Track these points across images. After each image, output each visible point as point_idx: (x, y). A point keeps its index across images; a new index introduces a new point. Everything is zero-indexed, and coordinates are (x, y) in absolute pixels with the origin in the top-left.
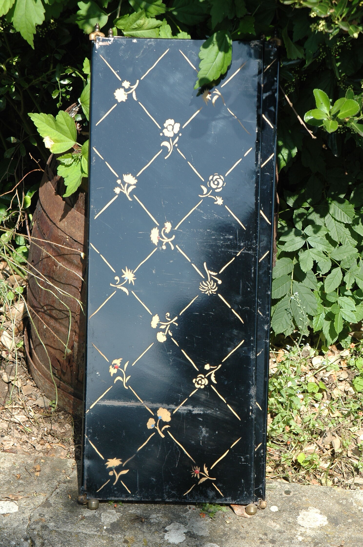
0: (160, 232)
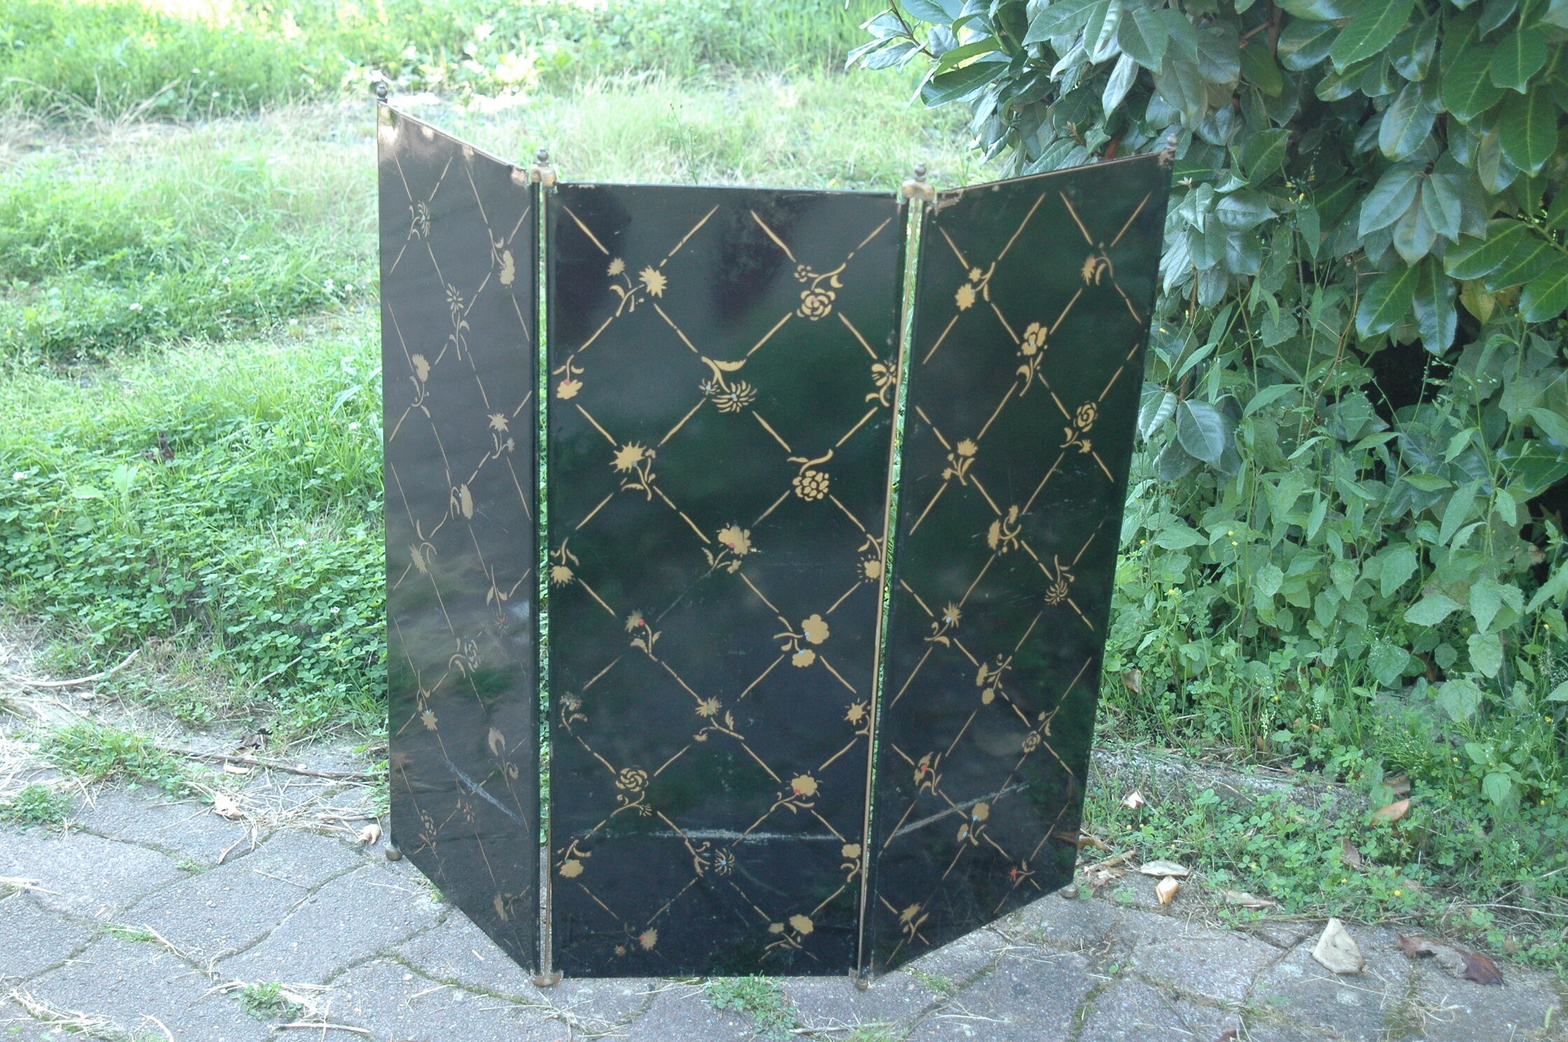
0: (1001, 526)
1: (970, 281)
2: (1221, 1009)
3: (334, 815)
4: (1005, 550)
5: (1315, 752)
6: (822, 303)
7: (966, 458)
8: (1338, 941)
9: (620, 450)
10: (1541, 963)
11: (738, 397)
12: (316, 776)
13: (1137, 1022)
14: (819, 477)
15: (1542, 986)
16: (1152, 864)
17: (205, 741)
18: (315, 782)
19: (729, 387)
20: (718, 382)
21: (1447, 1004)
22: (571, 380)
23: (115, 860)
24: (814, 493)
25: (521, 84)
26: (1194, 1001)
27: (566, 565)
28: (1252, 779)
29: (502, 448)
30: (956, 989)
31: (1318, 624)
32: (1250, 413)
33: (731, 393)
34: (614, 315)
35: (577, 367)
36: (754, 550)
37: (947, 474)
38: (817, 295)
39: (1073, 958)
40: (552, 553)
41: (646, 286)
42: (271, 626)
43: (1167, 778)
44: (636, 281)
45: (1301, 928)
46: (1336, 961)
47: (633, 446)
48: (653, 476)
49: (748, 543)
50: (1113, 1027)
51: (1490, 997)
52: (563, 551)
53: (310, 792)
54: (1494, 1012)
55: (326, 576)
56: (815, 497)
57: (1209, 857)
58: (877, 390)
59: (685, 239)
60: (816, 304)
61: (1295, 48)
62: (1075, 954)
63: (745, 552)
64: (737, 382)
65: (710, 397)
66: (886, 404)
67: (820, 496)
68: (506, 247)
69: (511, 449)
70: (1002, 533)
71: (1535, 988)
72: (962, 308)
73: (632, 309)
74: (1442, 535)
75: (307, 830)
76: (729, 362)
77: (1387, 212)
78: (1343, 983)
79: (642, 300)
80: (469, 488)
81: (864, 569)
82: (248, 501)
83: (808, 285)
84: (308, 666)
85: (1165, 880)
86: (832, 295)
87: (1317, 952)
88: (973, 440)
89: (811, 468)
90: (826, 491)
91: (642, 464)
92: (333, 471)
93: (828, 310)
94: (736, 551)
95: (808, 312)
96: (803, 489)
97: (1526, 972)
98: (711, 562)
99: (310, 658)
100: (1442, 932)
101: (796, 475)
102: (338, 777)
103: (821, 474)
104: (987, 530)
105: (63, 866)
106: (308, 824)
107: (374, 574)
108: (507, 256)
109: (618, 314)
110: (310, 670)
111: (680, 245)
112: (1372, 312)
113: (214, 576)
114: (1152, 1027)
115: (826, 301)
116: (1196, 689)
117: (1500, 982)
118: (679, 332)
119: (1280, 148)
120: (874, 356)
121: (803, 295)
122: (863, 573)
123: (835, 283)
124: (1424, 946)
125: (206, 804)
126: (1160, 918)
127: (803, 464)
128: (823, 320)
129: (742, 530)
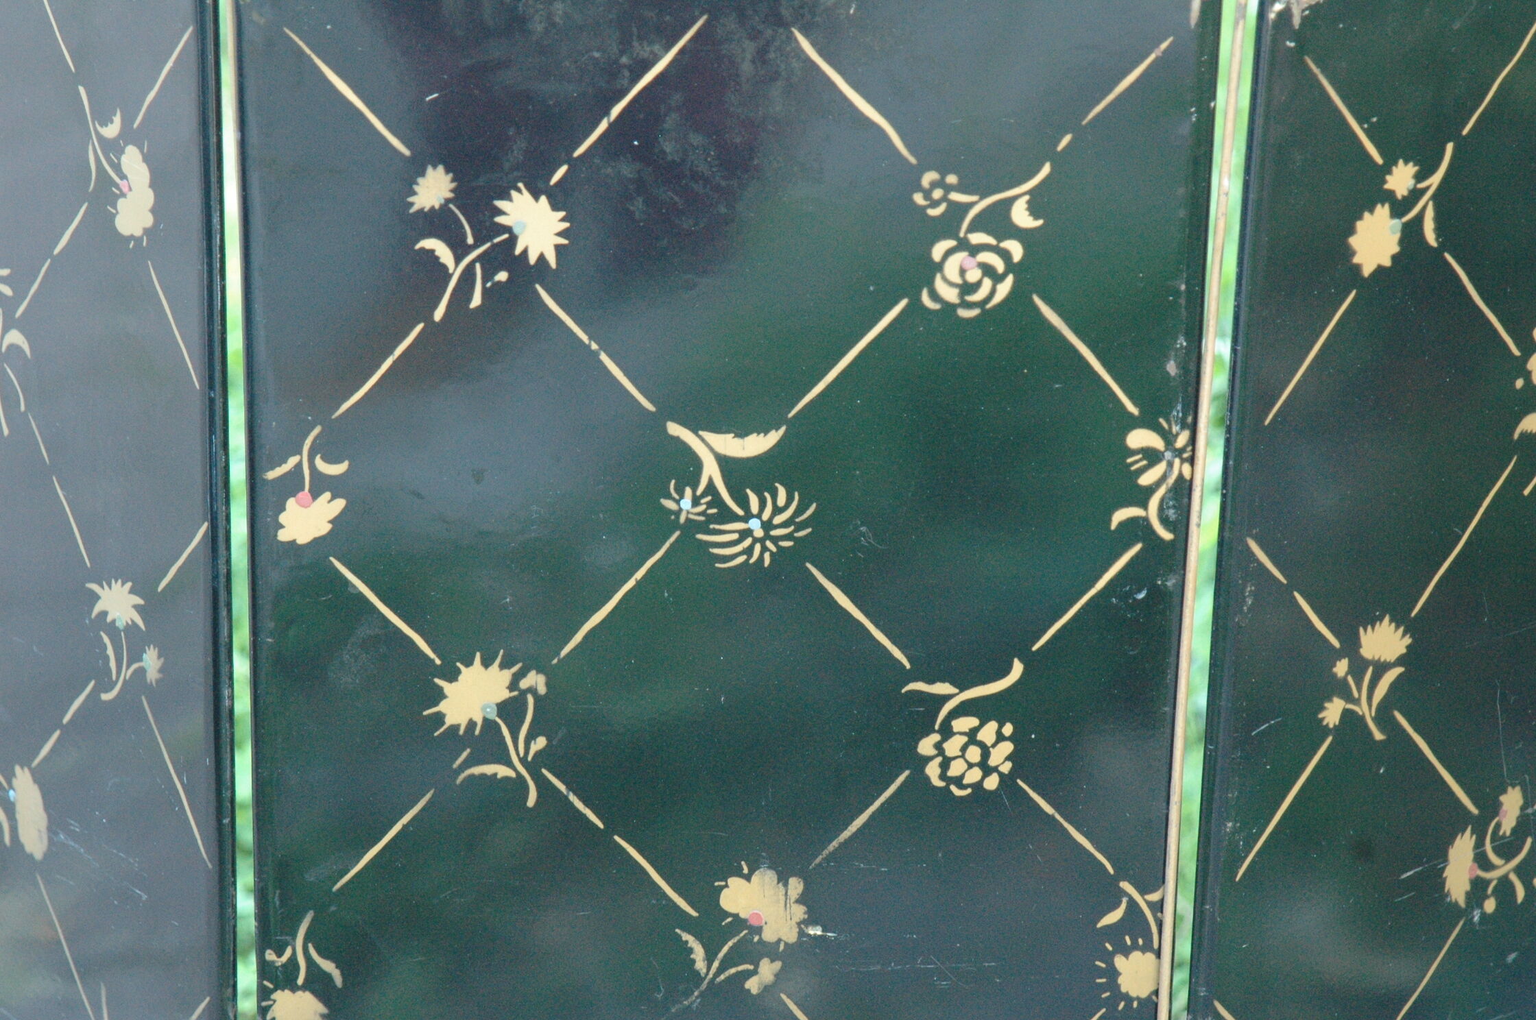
0: (1479, 844)
1: (1389, 197)
4: (1490, 906)
6: (988, 270)
7: (1381, 668)
9: (453, 676)
11: (767, 526)
14: (988, 733)
19: (743, 502)
20: (711, 489)
22: (315, 495)
24: (974, 776)
27: (307, 986)
29: (127, 673)
33: (748, 516)
34: (428, 318)
35: (328, 460)
36: (816, 931)
37: (1332, 712)
38: (974, 250)
40: (270, 956)
41: (513, 239)
44: (487, 227)
47: (486, 664)
48: (540, 743)
49: (799, 912)
52: (298, 948)
56: (978, 786)
58: (1142, 497)
59: (616, 111)
60: (974, 275)
63: (791, 936)
64: (764, 487)
65: (692, 527)
66: (1167, 536)
67: (992, 783)
68: (128, 136)
69: (152, 675)
70: (1482, 861)
72: (1367, 271)
73: (476, 301)
76: (742, 433)
79: (502, 276)
80: (39, 777)
81: (1113, 973)
83: (949, 225)
86: (1016, 249)
88: (1400, 619)
89: (963, 710)
90: (1006, 768)
91: (510, 710)
93: (1004, 289)
94: (769, 935)
95: (951, 295)
96: (945, 765)
98: (700, 965)
101: (928, 731)
103: (992, 726)
104: (1441, 855)
108: (133, 162)
109: (439, 314)
111: (603, 126)
115: (1000, 266)
118: (604, 357)
120: (1132, 409)
121: (938, 251)
122: (1113, 984)
123: (1021, 216)
127: (947, 698)
128: (989, 315)
129: (783, 879)
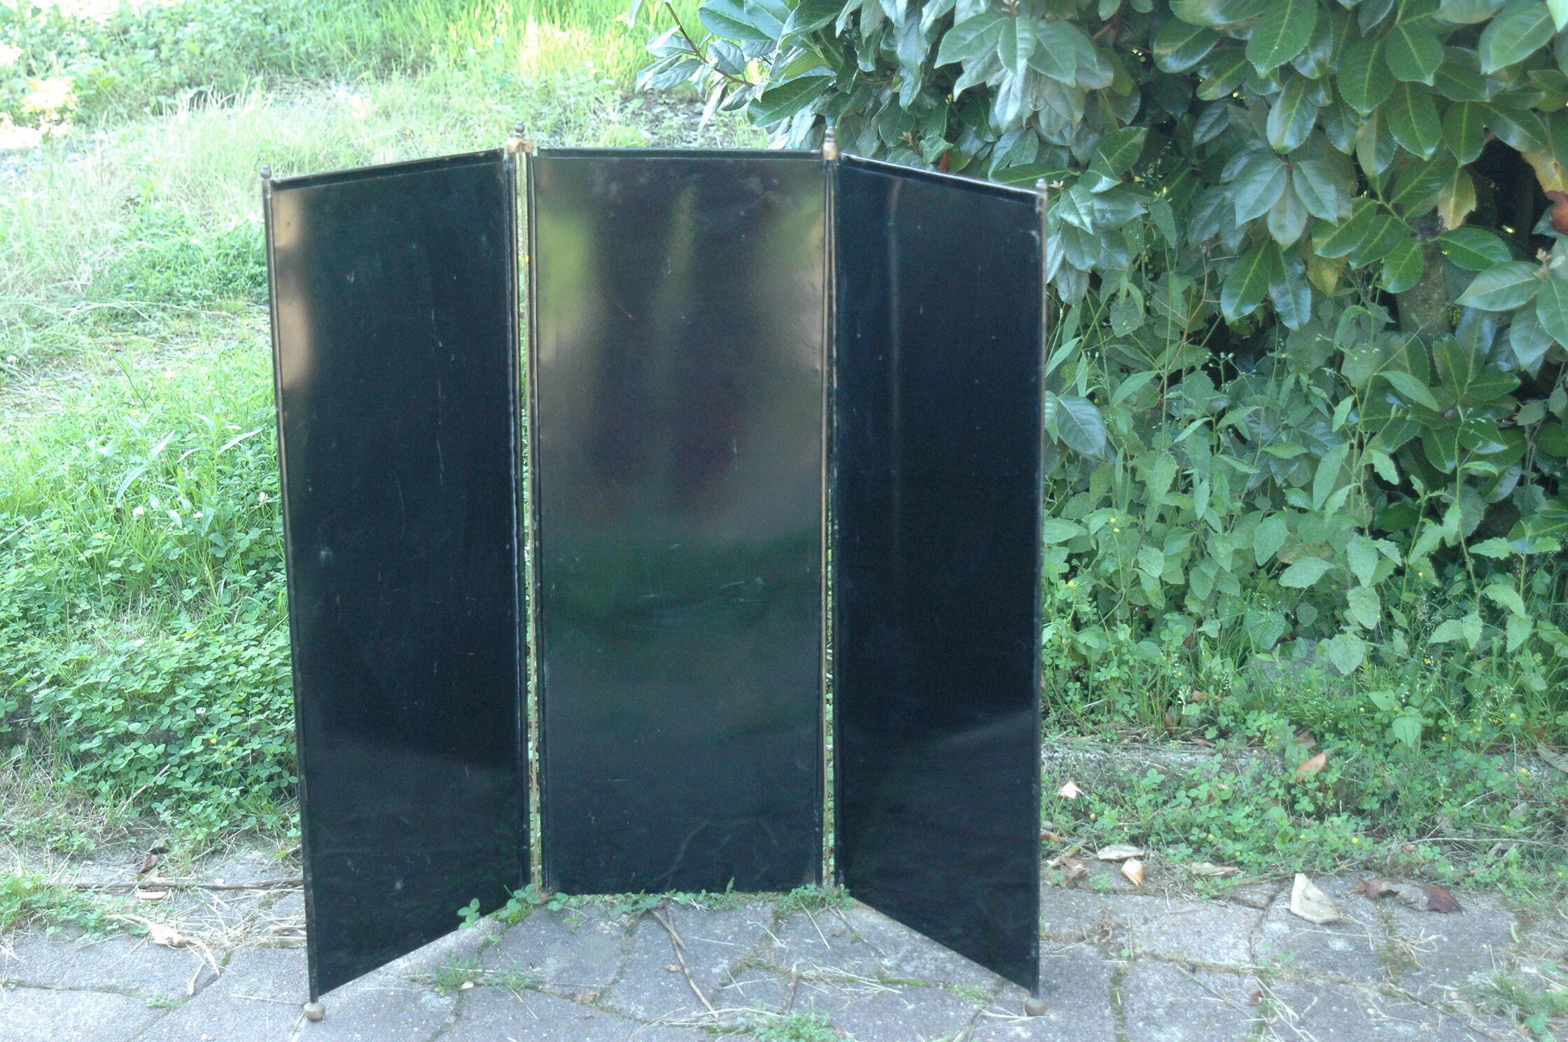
2: (1238, 973)
3: (284, 926)
5: (1223, 721)
8: (1309, 894)
10: (1486, 885)
12: (241, 888)
13: (1169, 998)
15: (1494, 906)
16: (1107, 849)
17: (96, 870)
18: (242, 895)
21: (1425, 936)
23: (74, 1010)
25: (63, 111)
26: (1210, 970)
28: (1174, 754)
30: (991, 996)
31: (1195, 599)
32: (1119, 401)
39: (1082, 949)
42: (128, 737)
43: (1092, 765)
45: (1268, 887)
46: (1313, 912)
50: (1150, 1006)
51: (1456, 923)
53: (243, 906)
54: (1466, 937)
55: (178, 676)
57: (1158, 834)
61: (1169, 51)
62: (1083, 945)
71: (1490, 909)
74: (1315, 500)
75: (266, 946)
77: (1261, 201)
78: (1329, 931)
82: (44, 606)
84: (180, 775)
85: (1127, 863)
87: (1295, 907)
92: (128, 562)
97: (1476, 897)
99: (179, 766)
100: (1391, 871)
102: (266, 886)
105: (19, 1026)
106: (264, 940)
107: (226, 668)
110: (183, 779)
112: (1234, 296)
113: (46, 691)
114: (1185, 1000)
116: (1102, 675)
117: (1459, 909)
119: (1135, 145)
124: (1384, 886)
125: (139, 936)
126: (1140, 898)
